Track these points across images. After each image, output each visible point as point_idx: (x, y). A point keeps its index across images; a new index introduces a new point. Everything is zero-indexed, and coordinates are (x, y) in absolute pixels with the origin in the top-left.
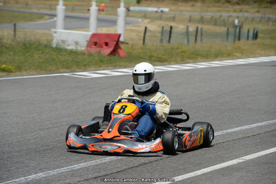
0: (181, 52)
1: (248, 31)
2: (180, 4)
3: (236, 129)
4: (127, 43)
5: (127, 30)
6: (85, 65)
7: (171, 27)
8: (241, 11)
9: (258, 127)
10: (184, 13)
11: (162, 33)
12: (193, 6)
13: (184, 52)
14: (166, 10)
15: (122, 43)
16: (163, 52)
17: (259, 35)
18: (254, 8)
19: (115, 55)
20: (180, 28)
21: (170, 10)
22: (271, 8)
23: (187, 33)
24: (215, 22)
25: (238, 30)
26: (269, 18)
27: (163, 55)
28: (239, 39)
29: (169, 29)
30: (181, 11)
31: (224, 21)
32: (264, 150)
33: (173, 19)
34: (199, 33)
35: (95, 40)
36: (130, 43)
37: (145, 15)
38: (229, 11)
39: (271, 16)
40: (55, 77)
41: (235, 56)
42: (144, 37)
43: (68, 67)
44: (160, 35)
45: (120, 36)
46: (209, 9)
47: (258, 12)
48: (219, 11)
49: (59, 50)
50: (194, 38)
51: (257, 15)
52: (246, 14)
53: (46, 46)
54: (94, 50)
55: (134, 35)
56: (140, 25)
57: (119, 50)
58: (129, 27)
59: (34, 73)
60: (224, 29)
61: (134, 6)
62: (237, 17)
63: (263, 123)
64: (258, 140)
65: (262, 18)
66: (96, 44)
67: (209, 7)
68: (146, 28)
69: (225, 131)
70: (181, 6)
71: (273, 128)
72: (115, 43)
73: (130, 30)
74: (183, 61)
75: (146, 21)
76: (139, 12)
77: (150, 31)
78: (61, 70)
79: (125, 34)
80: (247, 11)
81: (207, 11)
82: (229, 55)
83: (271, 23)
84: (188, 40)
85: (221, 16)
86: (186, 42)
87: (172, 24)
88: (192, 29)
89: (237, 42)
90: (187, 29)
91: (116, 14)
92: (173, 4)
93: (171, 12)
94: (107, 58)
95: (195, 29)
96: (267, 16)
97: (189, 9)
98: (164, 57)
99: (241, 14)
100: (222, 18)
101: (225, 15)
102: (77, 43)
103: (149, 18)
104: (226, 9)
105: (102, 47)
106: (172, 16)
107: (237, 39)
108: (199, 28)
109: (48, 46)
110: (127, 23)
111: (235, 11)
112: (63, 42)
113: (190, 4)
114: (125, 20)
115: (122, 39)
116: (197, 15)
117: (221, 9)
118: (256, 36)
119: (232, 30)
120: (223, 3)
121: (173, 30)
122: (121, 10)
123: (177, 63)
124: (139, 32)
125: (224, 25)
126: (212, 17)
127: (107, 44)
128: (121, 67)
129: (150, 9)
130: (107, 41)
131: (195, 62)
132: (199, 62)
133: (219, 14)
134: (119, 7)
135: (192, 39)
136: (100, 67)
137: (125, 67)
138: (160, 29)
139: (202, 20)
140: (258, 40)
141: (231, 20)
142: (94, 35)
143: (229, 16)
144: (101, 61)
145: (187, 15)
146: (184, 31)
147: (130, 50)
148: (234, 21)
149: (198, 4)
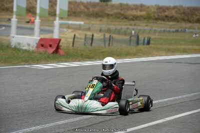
0: (102, 52)
1: (144, 39)
2: (92, 19)
4: (61, 46)
6: (38, 60)
7: (93, 35)
8: (135, 25)
10: (95, 25)
11: (85, 39)
12: (101, 20)
13: (104, 52)
14: (82, 23)
16: (90, 52)
17: (151, 42)
18: (144, 23)
19: (57, 53)
21: (85, 23)
22: (156, 23)
23: (104, 39)
24: (119, 32)
26: (155, 30)
27: (90, 54)
28: (138, 45)
29: (91, 36)
30: (93, 24)
31: (125, 31)
32: (178, 114)
34: (111, 39)
35: (42, 43)
37: (68, 26)
38: (126, 25)
39: (157, 29)
40: (19, 68)
41: (139, 55)
42: (73, 42)
43: (26, 61)
44: (83, 40)
45: (60, 40)
46: (113, 23)
47: (147, 26)
48: (120, 25)
49: (17, 49)
51: (146, 28)
52: (139, 27)
53: (7, 47)
54: (42, 50)
56: (66, 33)
57: (59, 50)
59: (4, 65)
62: (133, 29)
65: (150, 30)
66: (42, 46)
67: (112, 21)
68: (75, 35)
72: (56, 45)
78: (22, 63)
80: (139, 25)
81: (111, 25)
82: (135, 55)
83: (157, 34)
84: (105, 44)
85: (121, 28)
86: (103, 45)
90: (104, 36)
92: (87, 19)
93: (85, 25)
94: (52, 55)
95: (109, 37)
96: (154, 29)
97: (98, 23)
98: (91, 55)
99: (135, 27)
100: (123, 30)
101: (124, 27)
102: (29, 45)
103: (71, 28)
104: (125, 23)
105: (47, 48)
106: (88, 27)
109: (9, 46)
111: (131, 25)
112: (19, 44)
113: (99, 19)
117: (121, 23)
118: (148, 43)
120: (122, 19)
121: (94, 37)
126: (116, 29)
127: (50, 46)
128: (62, 62)
130: (51, 43)
134: (55, 21)
135: (107, 43)
136: (48, 61)
137: (65, 62)
139: (109, 31)
140: (150, 45)
141: (129, 31)
142: (41, 40)
143: (127, 28)
144: (48, 57)
145: (98, 27)
147: (67, 51)
148: (131, 32)
149: (105, 20)
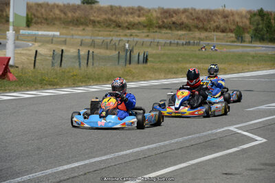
0: (73, 76)
1: (139, 55)
3: (128, 152)
4: (17, 67)
5: (18, 53)
7: (62, 51)
8: (131, 35)
9: (149, 149)
10: (75, 37)
11: (53, 56)
12: (84, 29)
13: (76, 75)
14: (57, 33)
15: (12, 66)
16: (55, 76)
17: (149, 59)
18: (143, 32)
20: (71, 51)
21: (60, 34)
22: (160, 32)
23: (79, 57)
24: (106, 46)
25: (128, 53)
26: (158, 42)
27: (54, 78)
28: (130, 63)
29: (61, 53)
30: (72, 35)
31: (115, 44)
33: (65, 42)
34: (91, 57)
36: (20, 66)
37: (35, 39)
38: (120, 35)
39: (160, 40)
42: (35, 61)
44: (51, 58)
45: (9, 59)
46: (100, 33)
47: (148, 36)
48: (110, 35)
50: (86, 62)
51: (146, 39)
52: (136, 39)
55: (24, 58)
57: (9, 74)
58: (19, 51)
60: (115, 53)
61: (24, 30)
62: (128, 42)
63: (154, 145)
64: (149, 162)
65: (151, 42)
67: (99, 31)
68: (36, 51)
69: (117, 154)
70: (72, 29)
71: (163, 150)
72: (4, 67)
73: (20, 53)
74: (75, 85)
75: (36, 44)
76: (29, 35)
77: (41, 55)
79: (14, 57)
80: (137, 36)
81: (98, 35)
83: (160, 48)
84: (80, 64)
85: (112, 40)
87: (64, 48)
88: (83, 52)
89: (128, 65)
90: (79, 52)
91: (5, 38)
92: (63, 28)
93: (62, 36)
95: (87, 53)
96: (157, 40)
97: (80, 33)
98: (56, 80)
99: (131, 39)
100: (113, 43)
101: (116, 39)
103: (39, 42)
104: (118, 33)
106: (64, 39)
107: (128, 62)
108: (91, 52)
110: (16, 47)
111: (126, 35)
113: (81, 28)
114: (14, 43)
115: (11, 63)
116: (88, 39)
117: (112, 33)
118: (146, 60)
119: (122, 54)
120: (114, 28)
121: (64, 54)
122: (11, 33)
123: (68, 86)
124: (29, 55)
125: (116, 49)
126: (104, 41)
128: (10, 91)
129: (40, 33)
131: (86, 86)
132: (90, 85)
133: (110, 38)
134: (8, 31)
135: (84, 62)
137: (15, 91)
138: (52, 53)
139: (93, 44)
140: (148, 64)
141: (122, 44)
143: (120, 41)
145: (78, 39)
146: (76, 54)
147: (20, 74)
148: (125, 45)
149: (89, 28)
